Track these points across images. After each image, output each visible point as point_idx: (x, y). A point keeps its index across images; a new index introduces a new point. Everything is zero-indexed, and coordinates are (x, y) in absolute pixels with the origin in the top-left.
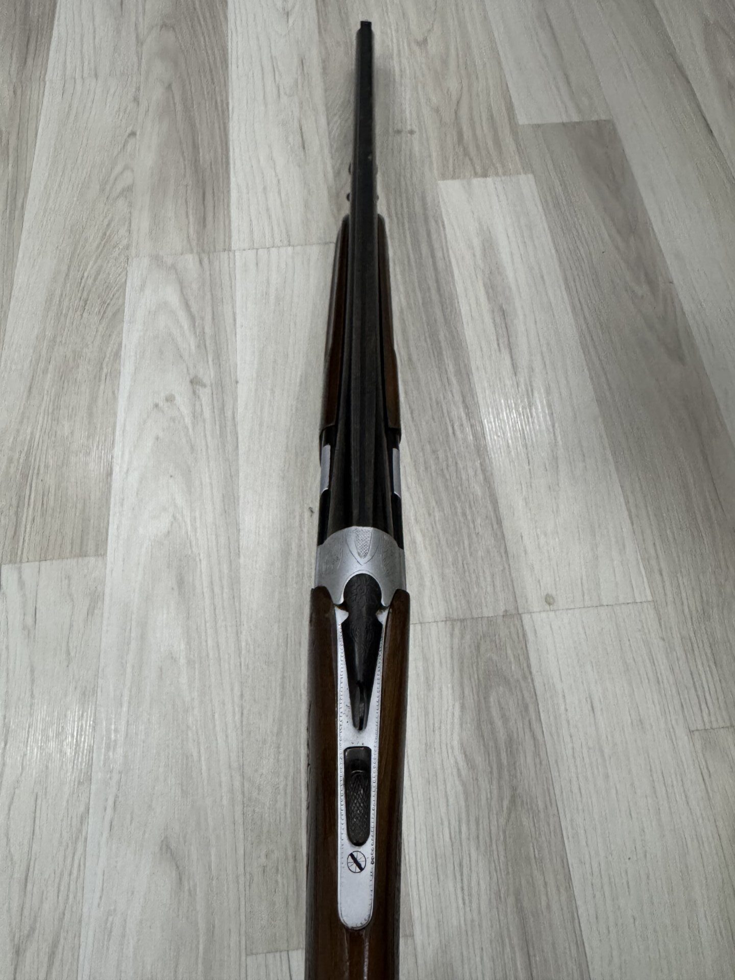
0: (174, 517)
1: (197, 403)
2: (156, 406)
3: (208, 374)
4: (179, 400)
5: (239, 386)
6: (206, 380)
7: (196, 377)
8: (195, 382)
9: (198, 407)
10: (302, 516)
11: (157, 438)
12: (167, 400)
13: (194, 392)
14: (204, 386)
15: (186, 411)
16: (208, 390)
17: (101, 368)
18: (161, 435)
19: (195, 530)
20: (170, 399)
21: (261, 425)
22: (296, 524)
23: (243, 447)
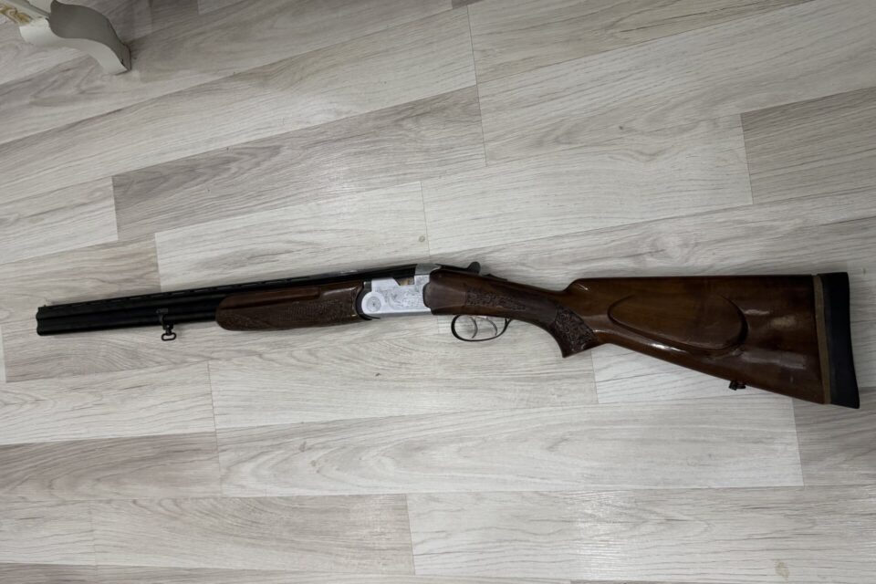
0: (383, 455)
1: (317, 446)
2: (318, 472)
3: (298, 441)
4: (314, 459)
5: (305, 421)
6: (302, 442)
7: (300, 449)
8: (303, 449)
9: (320, 446)
10: (381, 380)
11: (338, 469)
12: (314, 465)
13: (310, 449)
14: (305, 443)
15: (321, 453)
16: (308, 440)
17: (296, 508)
18: (336, 467)
19: (390, 443)
20: (314, 463)
21: (329, 407)
22: (385, 384)
23: (342, 417)
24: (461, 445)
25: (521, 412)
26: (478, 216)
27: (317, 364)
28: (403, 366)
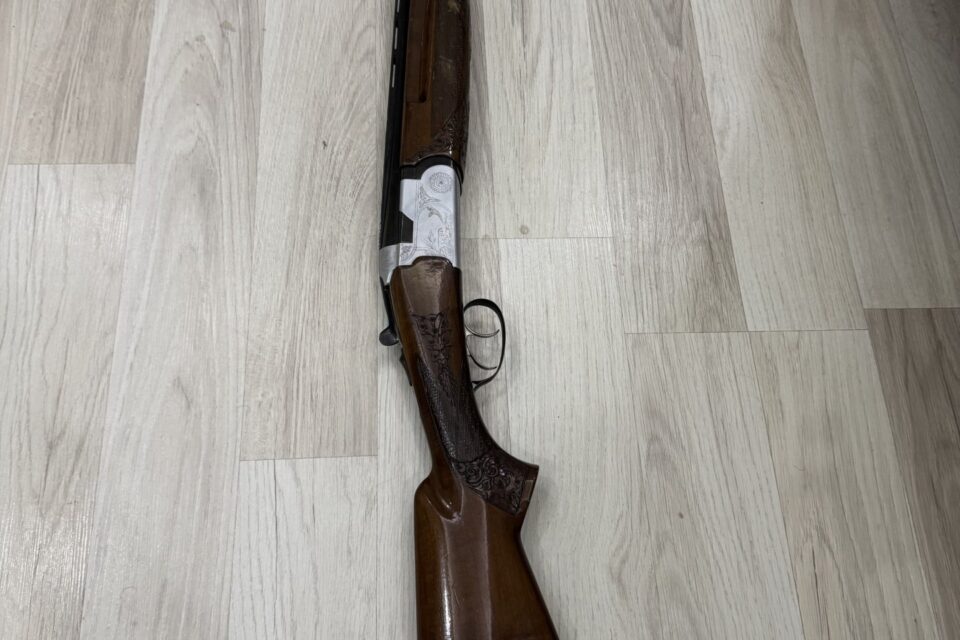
0: (199, 139)
1: (226, 46)
2: (187, 44)
3: (238, 20)
4: (208, 41)
5: (266, 33)
6: (235, 25)
7: (226, 22)
8: (225, 26)
9: (226, 50)
10: (316, 147)
11: (186, 72)
12: (197, 40)
13: (223, 35)
14: (233, 30)
15: (215, 52)
16: (237, 34)
17: (137, 7)
18: (190, 68)
19: (218, 151)
20: (200, 39)
21: (284, 69)
22: (310, 154)
23: (266, 86)
24: (201, 251)
25: (242, 345)
26: (551, 313)
27: (352, 61)
28: (334, 183)
